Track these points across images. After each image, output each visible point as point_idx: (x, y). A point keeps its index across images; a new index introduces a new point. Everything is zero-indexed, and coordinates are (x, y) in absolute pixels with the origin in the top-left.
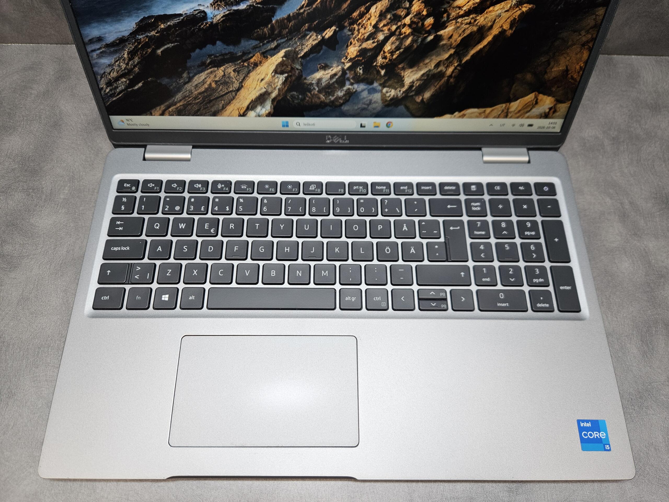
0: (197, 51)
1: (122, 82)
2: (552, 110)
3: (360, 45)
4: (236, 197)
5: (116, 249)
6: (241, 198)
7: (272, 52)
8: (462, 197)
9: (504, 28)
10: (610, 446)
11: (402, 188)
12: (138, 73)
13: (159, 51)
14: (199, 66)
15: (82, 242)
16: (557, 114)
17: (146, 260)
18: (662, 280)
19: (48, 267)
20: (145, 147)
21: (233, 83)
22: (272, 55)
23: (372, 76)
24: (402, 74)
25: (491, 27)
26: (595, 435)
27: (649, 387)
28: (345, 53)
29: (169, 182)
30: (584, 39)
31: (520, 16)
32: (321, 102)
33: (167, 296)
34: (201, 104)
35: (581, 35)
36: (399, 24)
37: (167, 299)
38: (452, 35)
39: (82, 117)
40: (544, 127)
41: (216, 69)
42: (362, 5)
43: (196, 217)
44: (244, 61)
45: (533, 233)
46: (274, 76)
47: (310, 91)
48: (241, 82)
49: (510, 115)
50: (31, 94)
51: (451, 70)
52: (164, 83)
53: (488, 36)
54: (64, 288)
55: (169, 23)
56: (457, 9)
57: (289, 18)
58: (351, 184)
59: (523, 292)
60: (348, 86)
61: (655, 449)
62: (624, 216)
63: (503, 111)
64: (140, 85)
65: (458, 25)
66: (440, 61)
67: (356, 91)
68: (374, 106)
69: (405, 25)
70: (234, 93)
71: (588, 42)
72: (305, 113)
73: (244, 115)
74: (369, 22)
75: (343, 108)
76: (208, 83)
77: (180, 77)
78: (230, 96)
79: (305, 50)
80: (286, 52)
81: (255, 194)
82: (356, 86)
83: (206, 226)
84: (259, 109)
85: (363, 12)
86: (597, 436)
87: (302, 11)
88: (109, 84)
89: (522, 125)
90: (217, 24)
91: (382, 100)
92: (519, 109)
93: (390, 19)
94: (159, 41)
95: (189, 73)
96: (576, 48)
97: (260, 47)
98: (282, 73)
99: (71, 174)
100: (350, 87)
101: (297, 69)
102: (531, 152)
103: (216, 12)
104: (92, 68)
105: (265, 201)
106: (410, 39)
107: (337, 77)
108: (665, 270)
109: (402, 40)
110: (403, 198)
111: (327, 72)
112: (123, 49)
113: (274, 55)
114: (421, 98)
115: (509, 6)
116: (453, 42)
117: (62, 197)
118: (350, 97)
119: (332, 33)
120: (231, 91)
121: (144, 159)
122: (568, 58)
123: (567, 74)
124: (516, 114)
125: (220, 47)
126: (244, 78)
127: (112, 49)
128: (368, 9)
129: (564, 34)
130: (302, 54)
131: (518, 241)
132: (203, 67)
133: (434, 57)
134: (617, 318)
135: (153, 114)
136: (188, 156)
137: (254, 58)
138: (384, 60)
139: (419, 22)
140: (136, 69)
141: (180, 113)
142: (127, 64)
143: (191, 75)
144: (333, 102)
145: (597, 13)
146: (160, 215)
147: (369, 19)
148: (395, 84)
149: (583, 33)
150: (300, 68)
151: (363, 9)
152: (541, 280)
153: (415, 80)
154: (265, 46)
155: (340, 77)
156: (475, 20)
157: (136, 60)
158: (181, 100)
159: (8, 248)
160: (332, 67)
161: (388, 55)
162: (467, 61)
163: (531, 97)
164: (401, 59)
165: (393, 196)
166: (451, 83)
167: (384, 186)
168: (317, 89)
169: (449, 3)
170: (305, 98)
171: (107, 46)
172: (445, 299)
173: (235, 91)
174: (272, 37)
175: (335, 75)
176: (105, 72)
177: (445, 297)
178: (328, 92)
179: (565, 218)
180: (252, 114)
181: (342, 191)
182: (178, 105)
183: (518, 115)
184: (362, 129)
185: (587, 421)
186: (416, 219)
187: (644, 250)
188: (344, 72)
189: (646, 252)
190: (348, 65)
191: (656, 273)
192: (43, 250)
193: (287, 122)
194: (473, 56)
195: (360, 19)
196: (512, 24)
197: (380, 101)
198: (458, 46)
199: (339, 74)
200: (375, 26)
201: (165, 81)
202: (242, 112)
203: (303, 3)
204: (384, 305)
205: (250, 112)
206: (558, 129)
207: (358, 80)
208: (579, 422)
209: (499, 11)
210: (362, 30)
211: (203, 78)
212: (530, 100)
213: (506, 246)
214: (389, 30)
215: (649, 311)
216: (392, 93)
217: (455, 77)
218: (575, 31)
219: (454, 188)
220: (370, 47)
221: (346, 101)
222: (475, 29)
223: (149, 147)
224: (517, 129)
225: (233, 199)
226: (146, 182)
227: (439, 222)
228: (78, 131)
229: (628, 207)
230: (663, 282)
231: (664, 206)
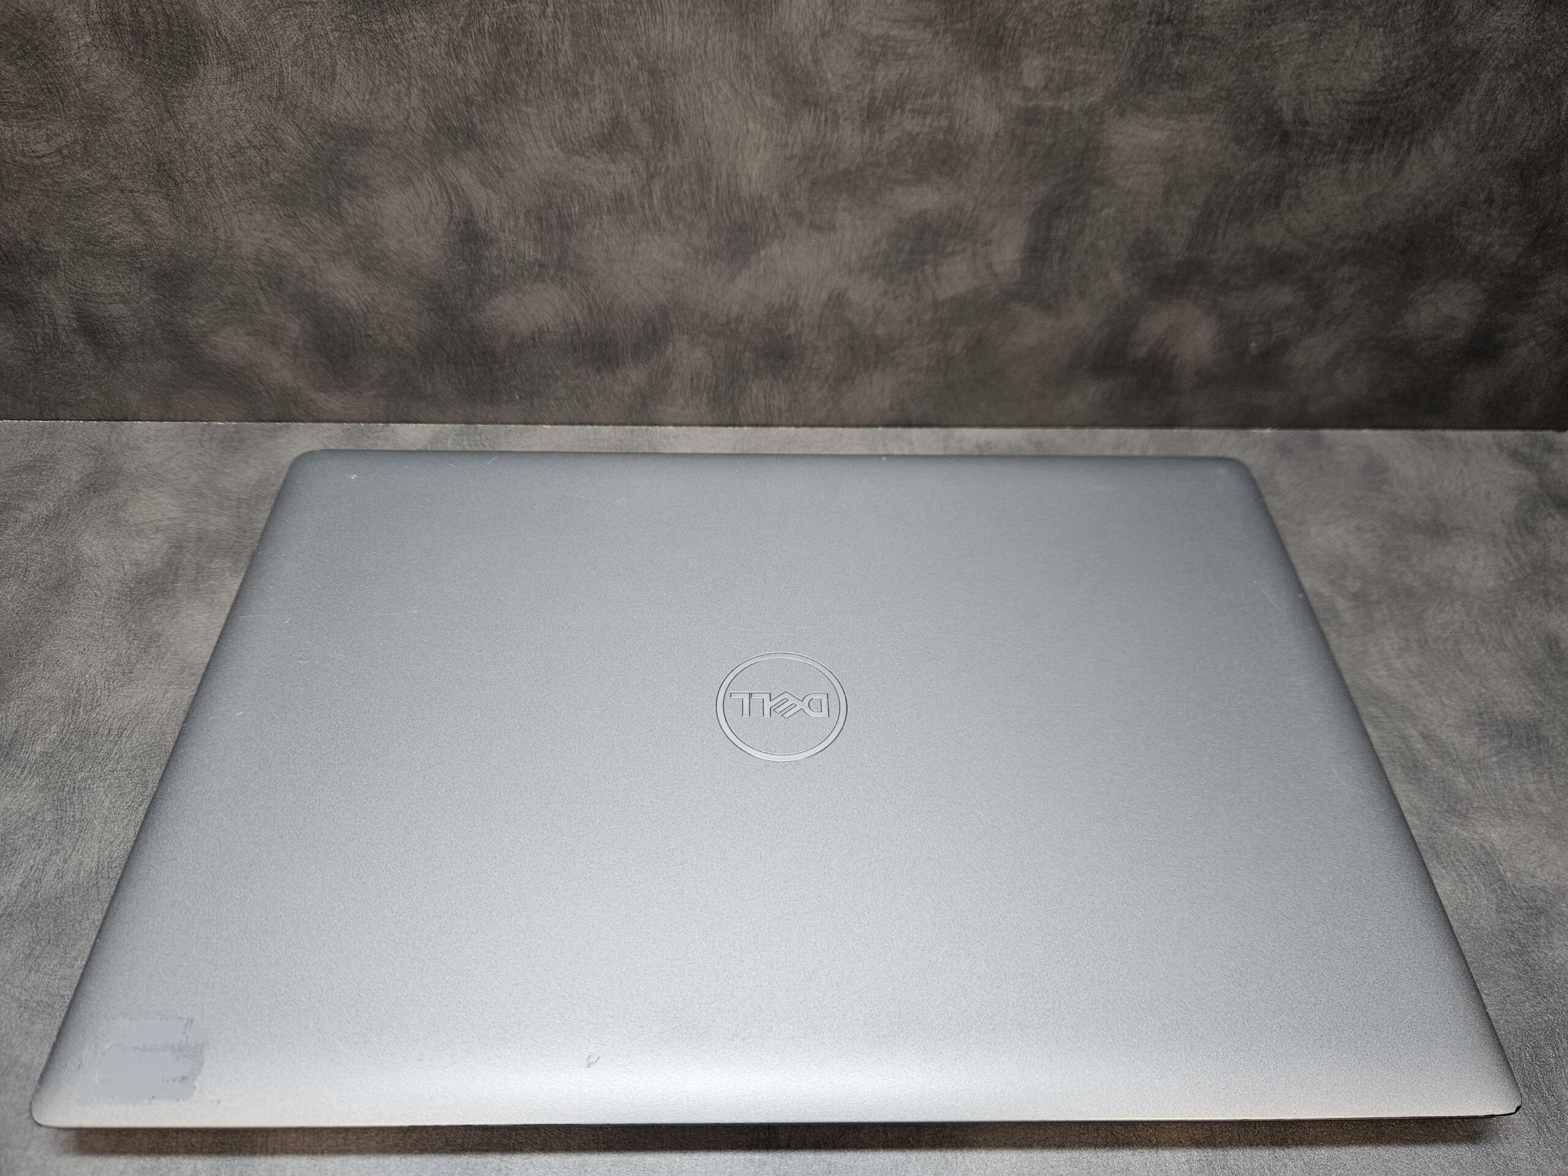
18: (1542, 921)
39: (127, 568)
50: (17, 520)
62: (1416, 766)
99: (73, 694)
108: (1542, 896)
187: (1482, 847)
189: (1487, 853)
191: (1524, 904)
228: (110, 598)
229: (1419, 745)
230: (1547, 928)
231: (1505, 743)
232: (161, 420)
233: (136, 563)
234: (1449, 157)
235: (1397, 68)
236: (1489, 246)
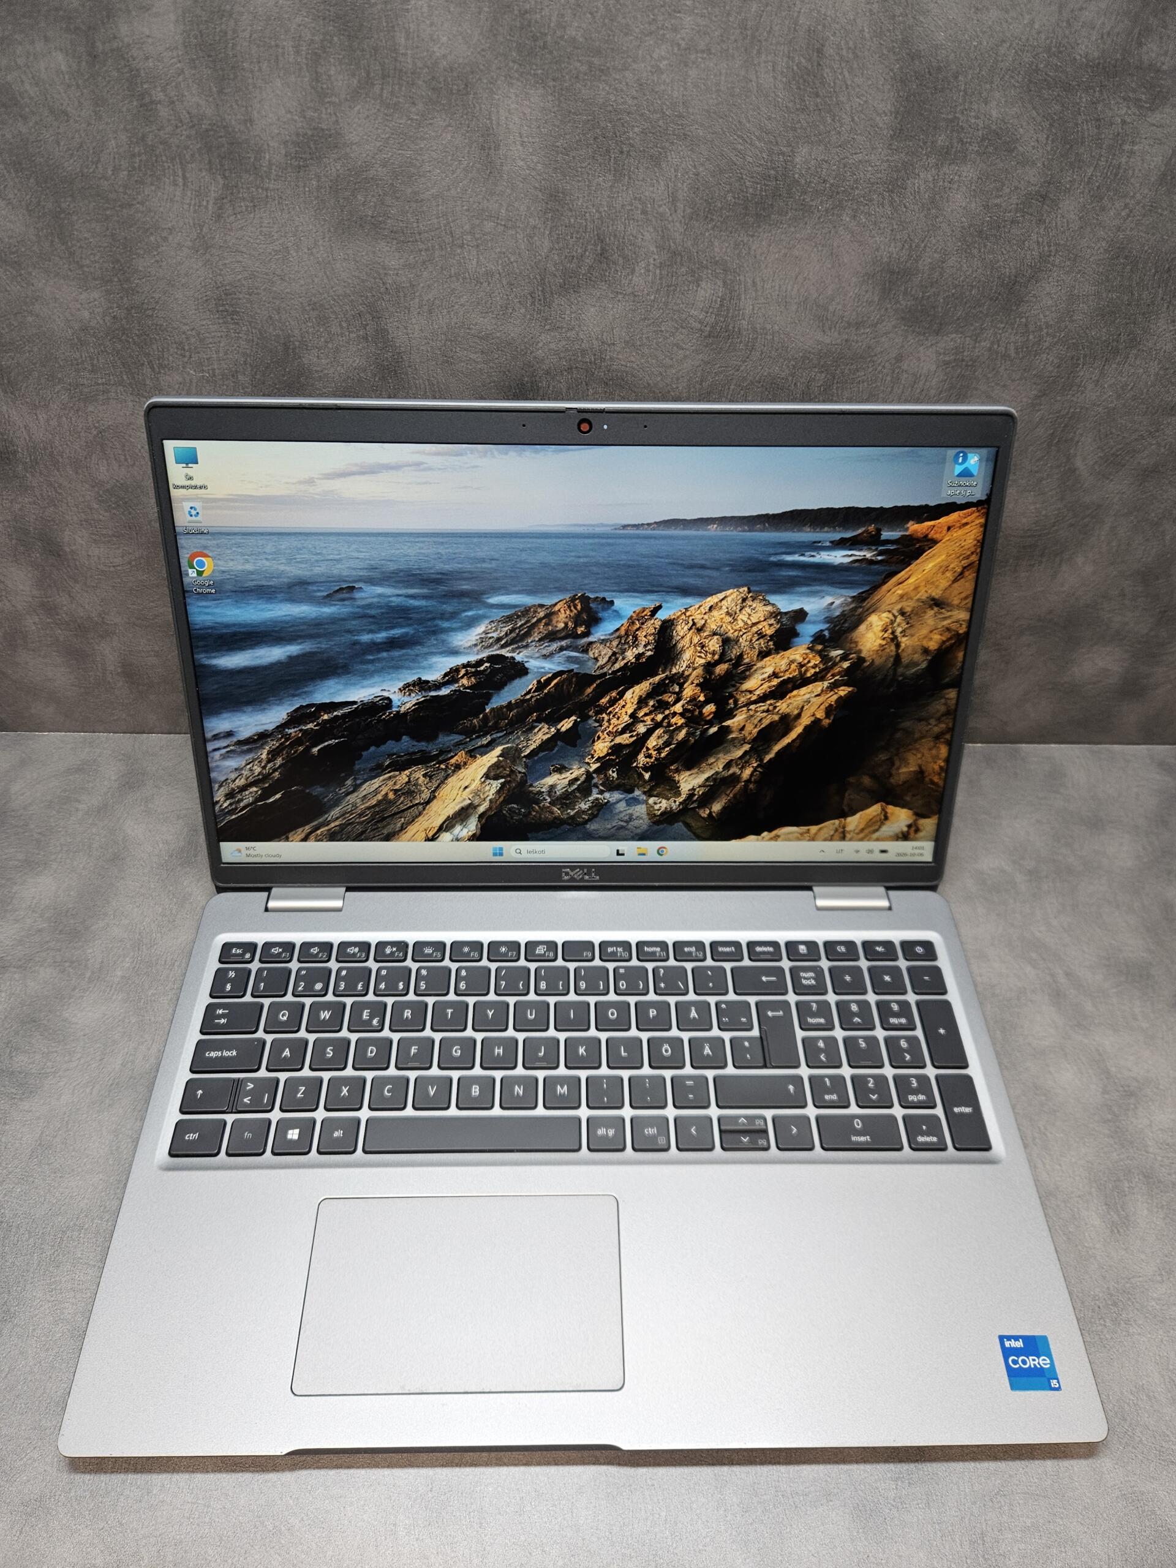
0: (372, 749)
1: (251, 793)
2: (913, 829)
3: (612, 740)
4: (414, 966)
5: (213, 1054)
6: (424, 968)
7: (483, 749)
8: (786, 964)
9: (818, 716)
10: (1058, 1382)
11: (686, 949)
12: (278, 778)
13: (315, 750)
14: (372, 770)
15: (149, 1049)
16: (921, 834)
17: (263, 1073)
18: (1132, 1100)
19: (88, 1090)
20: (268, 890)
21: (421, 792)
22: (482, 755)
23: (632, 781)
24: (677, 779)
25: (799, 716)
26: (1032, 1362)
27: (1128, 1285)
28: (590, 751)
29: (306, 946)
30: (936, 730)
31: (837, 701)
32: (555, 818)
33: (297, 1131)
34: (368, 823)
35: (929, 724)
36: (667, 712)
37: (296, 1137)
38: (744, 726)
39: (161, 845)
40: (905, 855)
41: (397, 773)
42: (613, 690)
43: (349, 1001)
44: (440, 763)
45: (903, 1021)
46: (484, 782)
47: (538, 802)
48: (434, 791)
49: (848, 836)
50: (77, 810)
51: (747, 772)
52: (315, 793)
53: (796, 727)
54: (114, 1126)
55: (335, 713)
56: (748, 693)
57: (510, 706)
58: (603, 945)
59: (893, 1118)
60: (595, 795)
61: (1148, 1396)
62: (1058, 995)
63: (836, 830)
64: (278, 796)
65: (751, 713)
66: (732, 760)
67: (608, 802)
68: (636, 823)
69: (675, 714)
70: (421, 807)
71: (942, 733)
72: (529, 835)
73: (433, 839)
74: (624, 710)
75: (588, 826)
76: (383, 793)
77: (342, 784)
78: (414, 811)
79: (532, 748)
80: (503, 750)
81: (447, 962)
82: (607, 795)
83: (365, 1015)
84: (457, 829)
85: (615, 698)
86: (1035, 1365)
87: (528, 697)
88: (230, 795)
89: (870, 851)
90: (406, 714)
91: (648, 814)
92: (862, 826)
93: (652, 706)
94: (315, 737)
95: (355, 779)
96: (927, 743)
97: (466, 743)
98: (496, 778)
99: (137, 936)
100: (599, 796)
101: (520, 772)
102: (891, 893)
103: (406, 699)
104: (209, 773)
105: (464, 973)
106: (684, 732)
107: (579, 782)
108: (1135, 1084)
109: (672, 734)
110: (689, 966)
111: (563, 776)
112: (262, 747)
113: (486, 753)
114: (708, 812)
115: (820, 689)
116: (747, 735)
117: (119, 973)
118: (599, 811)
119: (571, 725)
120: (417, 804)
121: (267, 910)
122: (919, 755)
123: (924, 778)
124: (858, 834)
125: (406, 743)
126: (439, 785)
127: (245, 748)
128: (621, 695)
129: (907, 724)
130: (528, 751)
131: (880, 1033)
132: (378, 770)
133: (721, 755)
134: (1060, 1165)
135: (291, 839)
136: (338, 904)
137: (455, 758)
138: (648, 760)
139: (695, 710)
140: (277, 774)
141: (333, 837)
142: (264, 767)
143: (358, 782)
144: (573, 818)
145: (947, 696)
146: (289, 998)
147: (623, 706)
148: (667, 793)
149: (933, 722)
150: (523, 771)
151: (614, 694)
152: (922, 1097)
153: (696, 786)
154: (473, 743)
155: (583, 782)
156: (775, 707)
157: (279, 761)
158: (337, 818)
159: (21, 1061)
160: (571, 769)
161: (654, 753)
162: (770, 759)
163: (875, 810)
164: (673, 757)
165: (672, 962)
166: (751, 790)
167: (657, 947)
168: (549, 800)
169: (734, 686)
170: (530, 813)
171: (240, 743)
172: (765, 1132)
173: (422, 804)
174: (484, 730)
175: (576, 779)
176: (227, 779)
177: (764, 1127)
178: (566, 804)
179: (954, 996)
180: (446, 837)
181: (590, 955)
182: (333, 825)
183: (861, 835)
184: (620, 858)
185: (1016, 1338)
186: (712, 1000)
187: (1097, 1050)
188: (589, 776)
189: (1100, 1055)
190: (594, 766)
191: (1121, 1089)
192: (82, 1061)
193: (501, 849)
194: (777, 753)
195: (611, 706)
196: (829, 711)
197: (645, 817)
198: (754, 740)
199: (583, 779)
200: (633, 716)
201: (317, 790)
202: (430, 835)
203: (530, 687)
204: (662, 1141)
205: (444, 833)
206: (928, 857)
207: (610, 786)
208: (1002, 1338)
209: (807, 696)
210: (614, 721)
211: (377, 785)
212: (875, 814)
213: (861, 1041)
214: (653, 720)
215: (1115, 1154)
216: (664, 804)
217: (755, 782)
218: (920, 720)
219: (771, 949)
220: (627, 742)
221: (593, 817)
222: (776, 718)
223: (274, 890)
224: (864, 857)
225: (410, 971)
226: (268, 945)
227: (749, 1004)
228: (152, 868)
229: (1062, 980)
230: (1135, 1104)
231: (1123, 979)
232: (170, 733)
233: (167, 842)
234: (1089, 569)
235: (1045, 516)
236: (1127, 624)
